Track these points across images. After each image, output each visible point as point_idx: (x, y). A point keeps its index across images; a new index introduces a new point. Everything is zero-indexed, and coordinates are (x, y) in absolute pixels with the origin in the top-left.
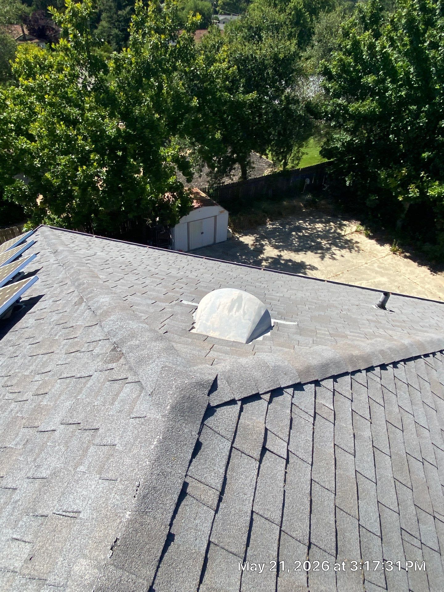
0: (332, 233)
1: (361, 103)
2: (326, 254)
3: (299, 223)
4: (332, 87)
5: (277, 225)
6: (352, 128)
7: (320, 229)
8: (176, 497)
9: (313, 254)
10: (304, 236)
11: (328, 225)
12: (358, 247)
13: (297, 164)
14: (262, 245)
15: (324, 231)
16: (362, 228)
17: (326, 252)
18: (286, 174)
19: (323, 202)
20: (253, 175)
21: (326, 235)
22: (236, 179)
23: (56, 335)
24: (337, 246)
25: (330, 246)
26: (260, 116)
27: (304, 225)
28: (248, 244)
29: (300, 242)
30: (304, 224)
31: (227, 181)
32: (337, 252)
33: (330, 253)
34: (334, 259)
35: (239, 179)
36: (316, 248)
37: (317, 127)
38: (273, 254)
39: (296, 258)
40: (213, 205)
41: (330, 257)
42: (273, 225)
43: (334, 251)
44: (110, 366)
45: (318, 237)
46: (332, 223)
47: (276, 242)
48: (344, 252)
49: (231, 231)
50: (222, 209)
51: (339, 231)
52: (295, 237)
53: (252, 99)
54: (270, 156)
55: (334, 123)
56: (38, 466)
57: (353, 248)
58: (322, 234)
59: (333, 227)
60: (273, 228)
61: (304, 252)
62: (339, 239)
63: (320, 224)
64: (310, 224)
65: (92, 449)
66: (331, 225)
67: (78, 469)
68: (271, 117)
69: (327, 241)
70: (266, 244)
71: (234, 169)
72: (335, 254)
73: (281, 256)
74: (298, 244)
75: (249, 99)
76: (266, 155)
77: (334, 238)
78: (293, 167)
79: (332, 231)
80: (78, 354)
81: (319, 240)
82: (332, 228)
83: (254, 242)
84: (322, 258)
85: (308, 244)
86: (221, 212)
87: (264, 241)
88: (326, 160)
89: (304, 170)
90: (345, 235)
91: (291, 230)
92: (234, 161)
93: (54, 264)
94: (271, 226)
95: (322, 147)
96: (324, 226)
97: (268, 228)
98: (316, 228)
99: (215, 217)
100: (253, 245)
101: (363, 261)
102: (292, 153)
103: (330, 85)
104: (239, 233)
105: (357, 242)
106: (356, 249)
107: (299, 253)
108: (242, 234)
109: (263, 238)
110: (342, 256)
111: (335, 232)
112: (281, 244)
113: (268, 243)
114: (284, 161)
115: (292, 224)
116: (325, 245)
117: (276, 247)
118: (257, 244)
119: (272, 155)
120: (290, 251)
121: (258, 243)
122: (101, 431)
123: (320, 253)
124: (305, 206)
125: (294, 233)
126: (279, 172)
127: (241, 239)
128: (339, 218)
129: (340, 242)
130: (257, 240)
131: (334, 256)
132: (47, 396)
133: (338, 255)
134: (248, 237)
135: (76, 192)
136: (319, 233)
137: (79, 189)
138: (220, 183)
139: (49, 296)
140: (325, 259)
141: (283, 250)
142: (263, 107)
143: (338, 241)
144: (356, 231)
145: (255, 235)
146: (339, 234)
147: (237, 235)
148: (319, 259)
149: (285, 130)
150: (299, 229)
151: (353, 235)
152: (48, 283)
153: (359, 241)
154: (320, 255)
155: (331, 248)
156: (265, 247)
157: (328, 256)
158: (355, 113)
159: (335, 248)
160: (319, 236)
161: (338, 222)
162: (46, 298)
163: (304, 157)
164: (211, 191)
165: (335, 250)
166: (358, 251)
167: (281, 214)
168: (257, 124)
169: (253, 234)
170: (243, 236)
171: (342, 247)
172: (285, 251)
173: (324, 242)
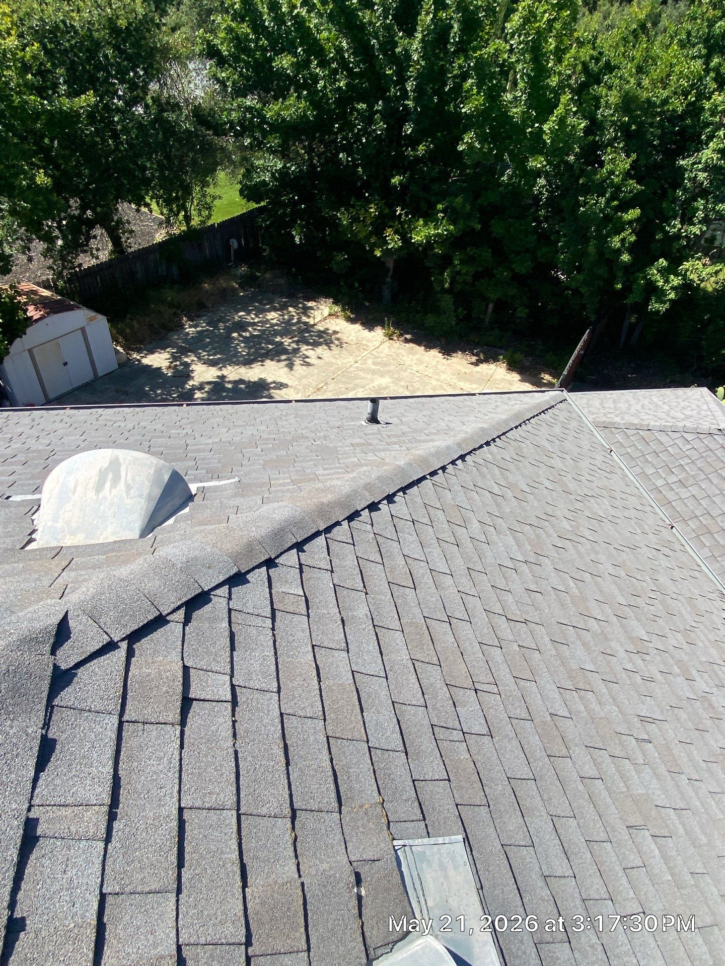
0: (294, 325)
1: (282, 103)
2: (294, 359)
3: (240, 317)
4: (228, 78)
5: (203, 326)
6: (279, 146)
7: (275, 321)
9: (274, 363)
10: (253, 336)
11: (285, 312)
12: (338, 339)
13: (209, 217)
14: (187, 365)
15: (282, 323)
16: (337, 309)
17: (295, 357)
18: (192, 236)
19: (268, 276)
20: (134, 245)
21: (286, 329)
22: (104, 256)
24: (308, 344)
25: (298, 345)
26: (115, 136)
27: (249, 319)
28: (160, 368)
29: (250, 348)
30: (248, 317)
31: (86, 261)
32: (310, 353)
33: (300, 357)
34: (308, 364)
35: (110, 255)
36: (277, 353)
37: (223, 149)
38: (210, 376)
39: (249, 375)
40: (70, 308)
41: (301, 362)
42: (195, 326)
43: (305, 352)
45: (275, 335)
46: (291, 309)
47: (209, 355)
48: (320, 350)
49: (122, 351)
50: (92, 314)
51: (304, 319)
52: (239, 341)
53: (88, 105)
54: (154, 206)
55: (249, 141)
57: (332, 342)
58: (280, 328)
59: (294, 314)
60: (198, 332)
61: (260, 363)
62: (309, 332)
63: (273, 313)
64: (257, 316)
66: (290, 312)
68: (136, 136)
69: (290, 338)
70: (193, 361)
71: (95, 237)
72: (307, 357)
73: (223, 377)
74: (247, 351)
75: (83, 107)
76: (147, 205)
77: (301, 331)
78: (203, 222)
79: (294, 321)
81: (278, 339)
82: (293, 316)
83: (171, 363)
84: (290, 366)
85: (263, 348)
86: (91, 319)
87: (187, 356)
89: (222, 225)
90: (315, 325)
91: (229, 330)
92: (91, 224)
94: (193, 329)
95: (241, 182)
96: (281, 315)
97: (188, 334)
98: (268, 320)
99: (83, 330)
100: (170, 367)
101: (351, 360)
102: (193, 198)
103: (224, 75)
104: (139, 351)
105: (335, 332)
106: (337, 342)
107: (253, 366)
108: (144, 352)
109: (184, 351)
110: (320, 358)
111: (299, 321)
112: (219, 356)
113: (195, 359)
114: (183, 213)
115: (229, 320)
116: (289, 345)
117: (213, 363)
118: (176, 366)
119: (158, 204)
120: (238, 365)
121: (178, 363)
123: (285, 360)
124: (242, 286)
125: (235, 335)
126: (180, 234)
127: (145, 361)
128: (299, 298)
129: (312, 336)
130: (174, 358)
131: (307, 360)
133: (313, 357)
134: (156, 355)
136: (276, 328)
138: (74, 268)
140: (295, 368)
141: (225, 367)
142: (116, 119)
143: (306, 335)
144: (330, 315)
145: (168, 350)
146: (306, 323)
147: (135, 356)
148: (286, 369)
149: (168, 157)
150: (241, 326)
151: (327, 321)
153: (337, 329)
154: (286, 363)
155: (299, 348)
156: (193, 367)
157: (298, 362)
158: (277, 120)
159: (305, 347)
160: (276, 333)
161: (300, 305)
163: (217, 202)
164: (61, 283)
165: (307, 350)
166: (341, 346)
167: (205, 307)
168: (114, 151)
169: (164, 348)
170: (146, 354)
171: (316, 344)
172: (229, 368)
173: (286, 341)
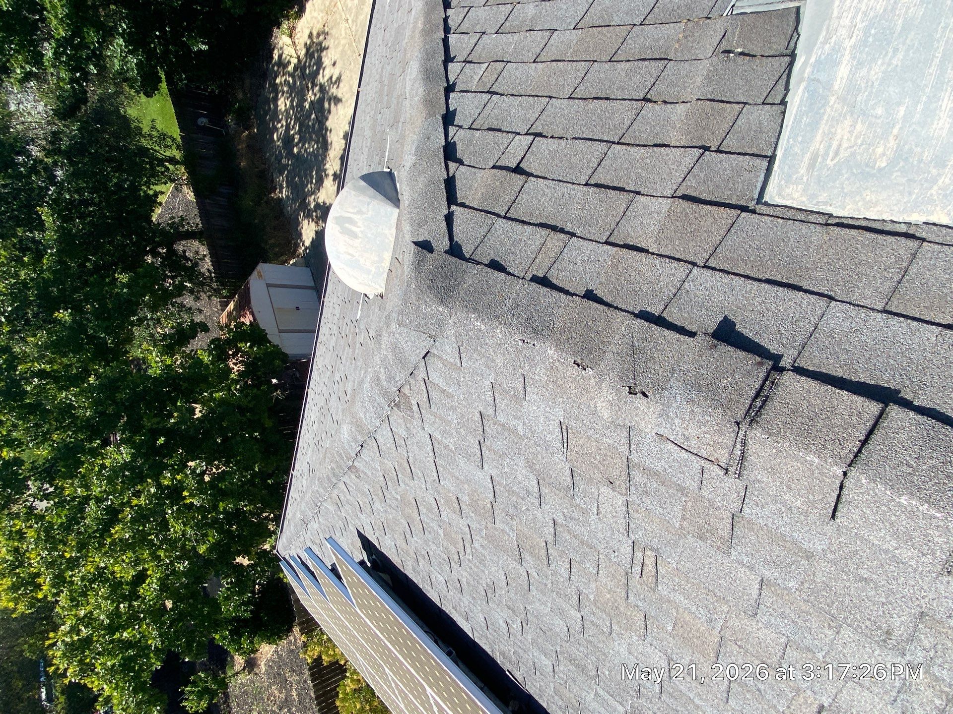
0: (295, 82)
1: (49, 12)
2: (330, 94)
3: (278, 140)
4: (22, 67)
5: (282, 179)
6: (98, 33)
7: (288, 103)
8: (544, 290)
9: (330, 117)
10: (300, 132)
11: (280, 88)
12: (318, 35)
13: (174, 140)
14: (317, 206)
15: (291, 95)
16: (285, 25)
17: (328, 93)
18: (191, 161)
20: (195, 221)
21: (298, 93)
23: (397, 499)
24: (317, 73)
25: (316, 85)
27: (282, 131)
28: (316, 232)
29: (311, 139)
30: (280, 130)
31: (207, 265)
32: (328, 72)
33: (330, 87)
34: (339, 79)
35: (204, 245)
36: (320, 111)
38: (331, 188)
39: (337, 148)
40: (247, 289)
41: (335, 87)
42: (281, 188)
43: (326, 79)
44: (415, 408)
45: (303, 107)
46: (278, 81)
47: (312, 183)
48: (326, 61)
49: (294, 260)
50: (255, 273)
51: (290, 68)
52: (302, 147)
53: (52, 215)
56: (528, 492)
57: (321, 43)
58: (296, 100)
59: (283, 79)
62: (304, 67)
63: (279, 103)
65: (501, 418)
67: (522, 434)
69: (308, 91)
70: (314, 200)
71: (184, 251)
72: (331, 78)
74: (313, 143)
77: (303, 77)
78: (178, 147)
79: (291, 82)
80: (411, 460)
81: (307, 105)
82: (285, 80)
83: (313, 220)
84: (337, 100)
85: (314, 125)
86: (260, 276)
87: (309, 203)
88: (164, 85)
89: (182, 128)
90: (298, 58)
91: (290, 154)
92: (171, 252)
93: (319, 522)
94: (284, 190)
96: (283, 95)
97: (287, 196)
98: (286, 110)
99: (268, 286)
100: (317, 223)
101: (343, 26)
103: (18, 71)
104: (297, 246)
105: (310, 36)
107: (329, 141)
108: (299, 241)
109: (304, 205)
110: (334, 64)
111: (292, 75)
112: (314, 173)
113: (313, 197)
116: (315, 95)
117: (320, 182)
118: (316, 217)
120: (326, 157)
121: (314, 214)
122: (481, 409)
123: (330, 104)
124: (248, 127)
125: (295, 150)
126: (188, 173)
127: (308, 243)
129: (310, 66)
130: (308, 216)
131: (334, 79)
132: (460, 496)
133: (332, 71)
134: (303, 231)
135: (227, 506)
136: (295, 104)
137: (223, 501)
139: (357, 521)
140: (340, 95)
141: (325, 170)
143: (307, 71)
144: (291, 36)
145: (300, 220)
146: (296, 68)
147: (301, 251)
148: (340, 106)
150: (288, 141)
151: (297, 42)
152: (342, 526)
153: (307, 32)
154: (333, 105)
155: (320, 84)
156: (320, 201)
157: (334, 91)
159: (320, 76)
160: (300, 105)
161: (276, 68)
162: (360, 524)
163: (159, 126)
165: (323, 76)
166: (326, 34)
167: (263, 171)
170: (301, 240)
171: (319, 63)
172: (327, 166)
173: (310, 96)
